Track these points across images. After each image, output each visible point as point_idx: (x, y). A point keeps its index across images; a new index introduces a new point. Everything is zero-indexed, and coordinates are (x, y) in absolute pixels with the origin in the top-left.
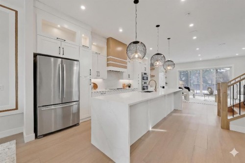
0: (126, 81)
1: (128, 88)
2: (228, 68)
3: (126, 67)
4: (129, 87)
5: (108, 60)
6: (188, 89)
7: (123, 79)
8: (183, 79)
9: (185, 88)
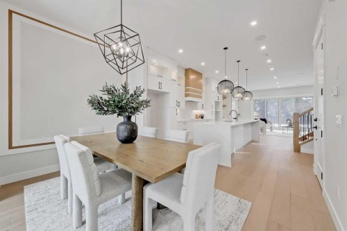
0: (199, 112)
1: (200, 119)
2: (310, 97)
3: (201, 97)
4: (202, 118)
5: (186, 90)
6: (265, 120)
7: (197, 109)
8: (258, 109)
9: (261, 119)
